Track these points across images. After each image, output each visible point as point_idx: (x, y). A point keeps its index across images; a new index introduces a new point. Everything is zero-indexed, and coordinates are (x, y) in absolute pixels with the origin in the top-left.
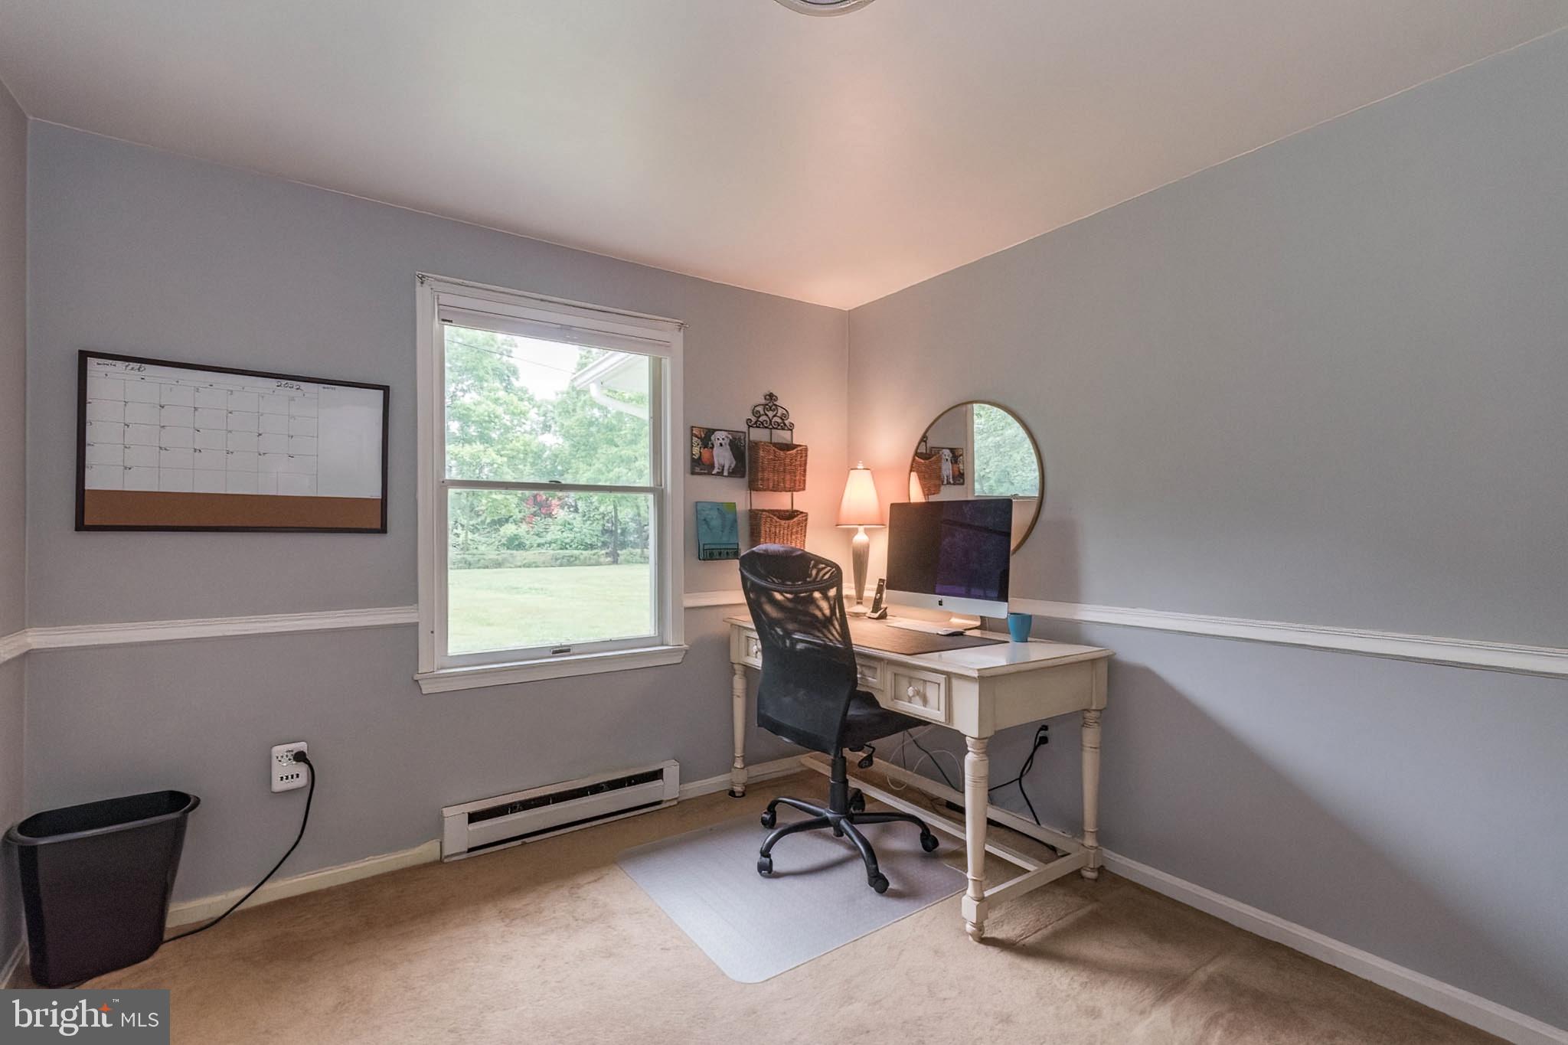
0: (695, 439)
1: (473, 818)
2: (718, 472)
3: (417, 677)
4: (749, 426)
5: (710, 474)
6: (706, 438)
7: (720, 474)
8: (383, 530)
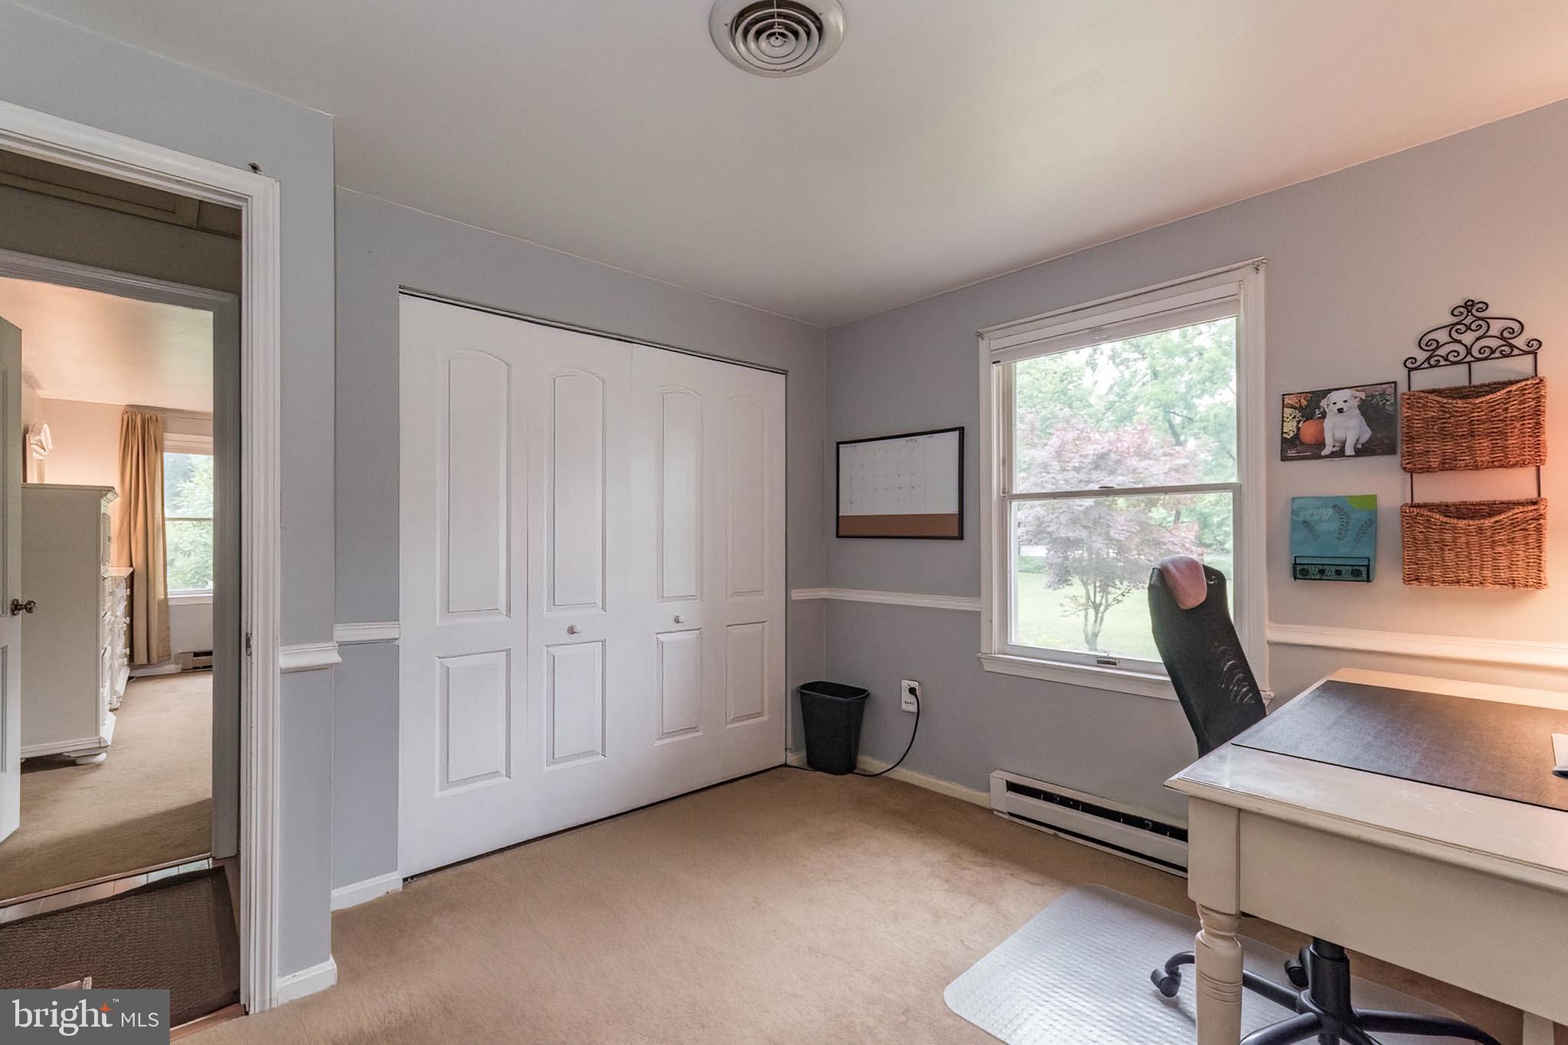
0: (1288, 411)
1: (1012, 787)
2: (1332, 453)
3: (979, 655)
4: (1410, 370)
5: (1318, 457)
6: (1311, 406)
7: (1339, 453)
8: (961, 537)
